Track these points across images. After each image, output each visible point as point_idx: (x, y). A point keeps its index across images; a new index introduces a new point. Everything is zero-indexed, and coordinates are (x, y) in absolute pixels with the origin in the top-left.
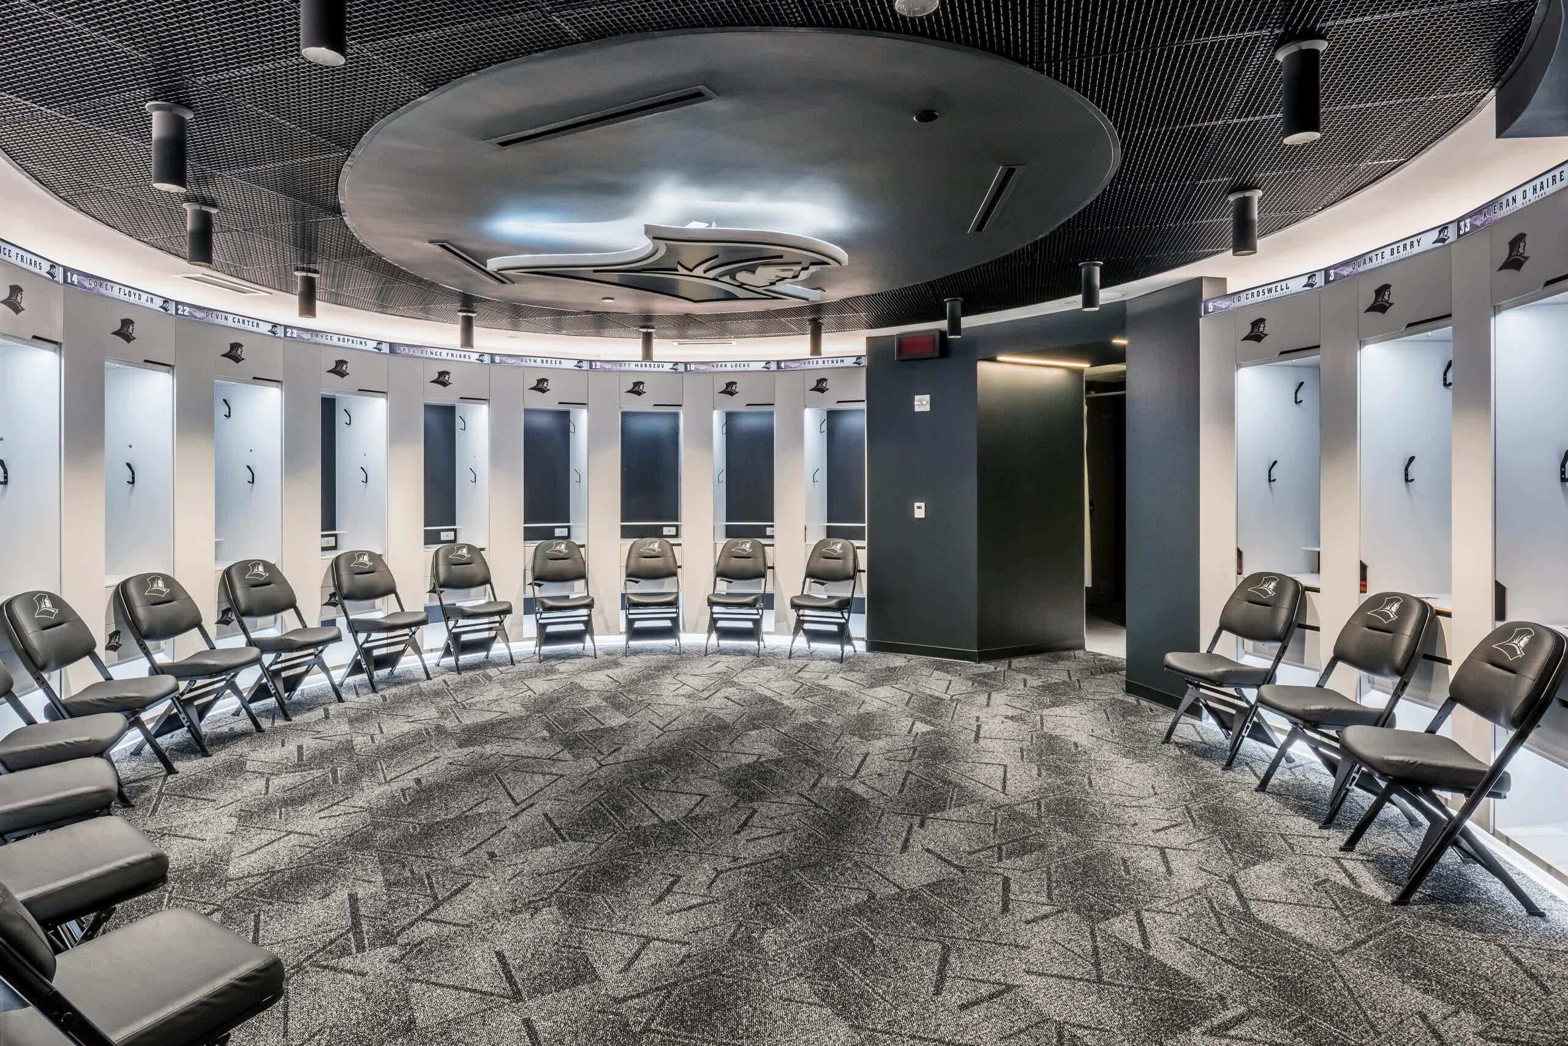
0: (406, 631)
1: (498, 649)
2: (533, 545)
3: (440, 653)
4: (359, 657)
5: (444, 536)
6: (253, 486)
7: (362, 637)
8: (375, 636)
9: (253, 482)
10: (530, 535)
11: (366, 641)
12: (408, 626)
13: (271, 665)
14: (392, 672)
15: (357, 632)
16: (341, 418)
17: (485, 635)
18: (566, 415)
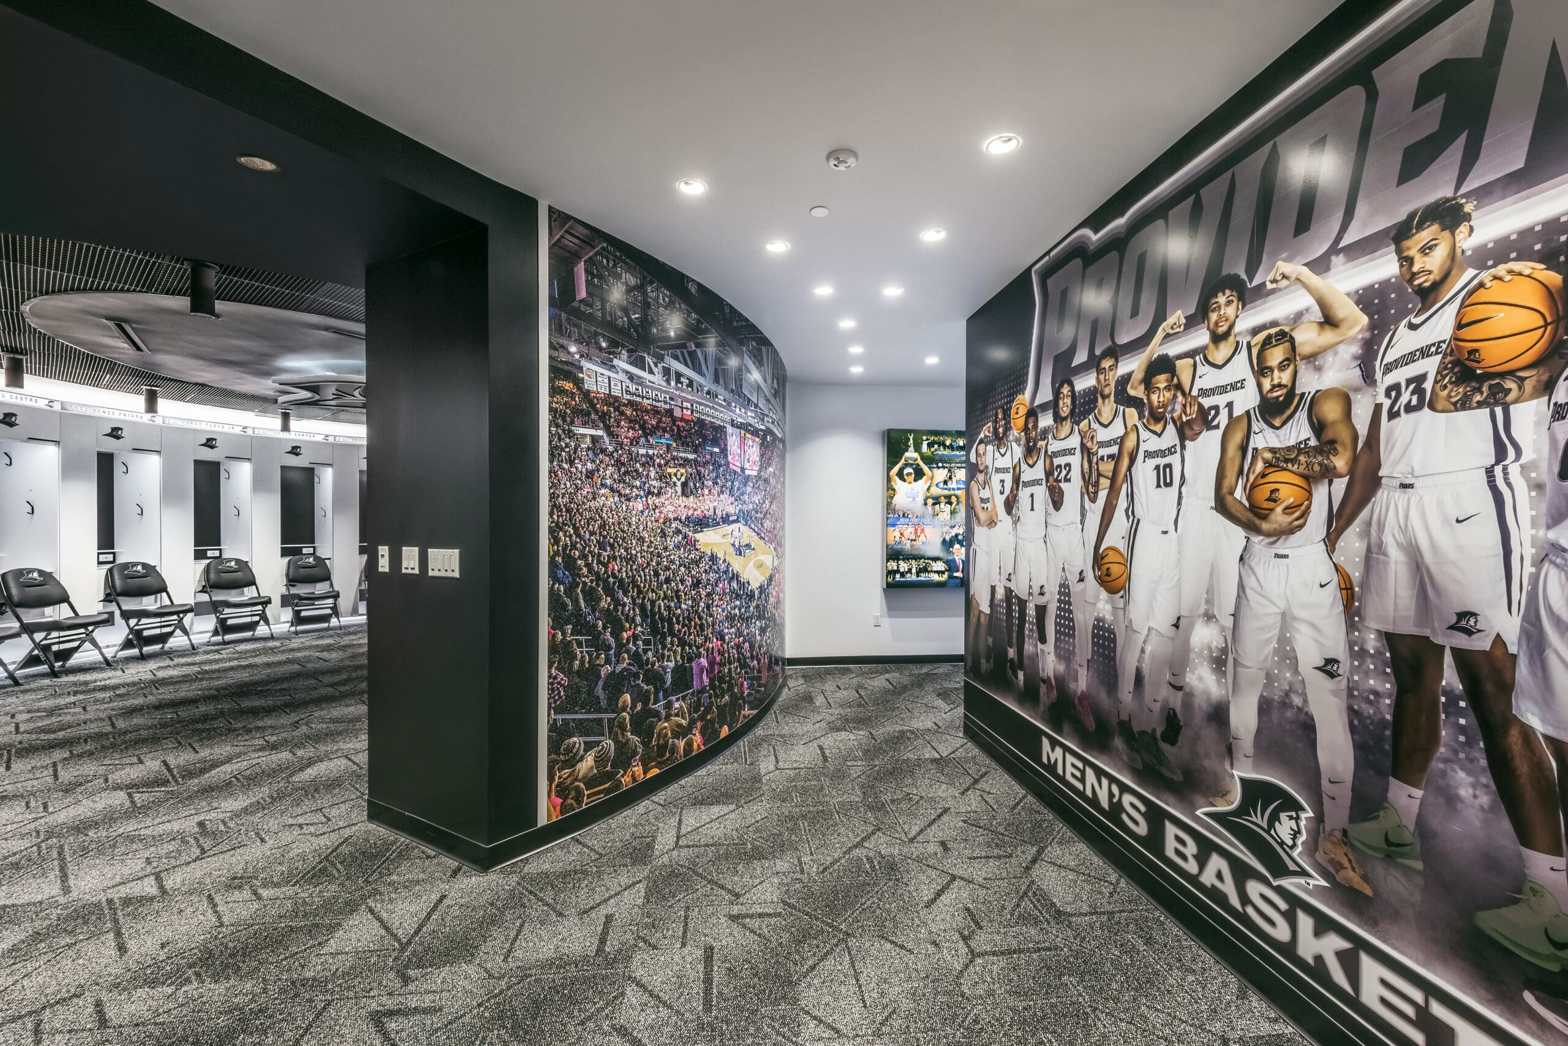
0: (175, 617)
1: (262, 630)
2: (286, 560)
3: (210, 634)
4: (130, 636)
5: (210, 554)
6: (32, 518)
7: (133, 622)
8: (144, 621)
9: (33, 513)
10: (285, 553)
11: (137, 624)
12: (177, 613)
13: (42, 641)
14: (163, 648)
15: (128, 619)
16: (118, 469)
17: (248, 620)
18: (312, 470)
